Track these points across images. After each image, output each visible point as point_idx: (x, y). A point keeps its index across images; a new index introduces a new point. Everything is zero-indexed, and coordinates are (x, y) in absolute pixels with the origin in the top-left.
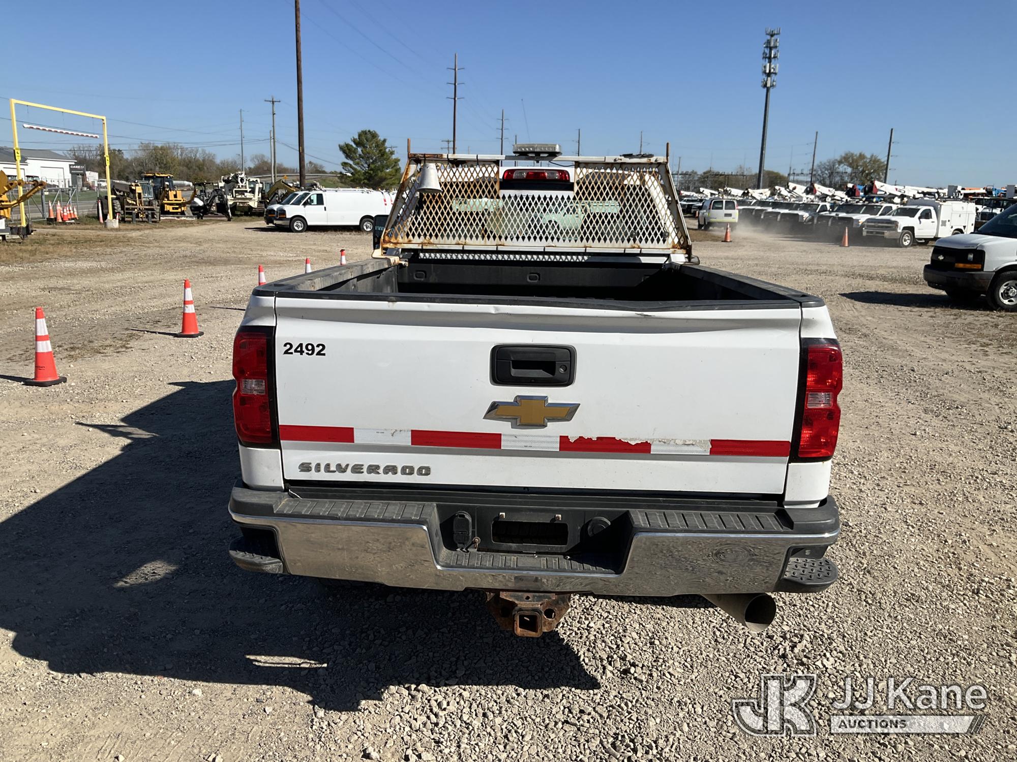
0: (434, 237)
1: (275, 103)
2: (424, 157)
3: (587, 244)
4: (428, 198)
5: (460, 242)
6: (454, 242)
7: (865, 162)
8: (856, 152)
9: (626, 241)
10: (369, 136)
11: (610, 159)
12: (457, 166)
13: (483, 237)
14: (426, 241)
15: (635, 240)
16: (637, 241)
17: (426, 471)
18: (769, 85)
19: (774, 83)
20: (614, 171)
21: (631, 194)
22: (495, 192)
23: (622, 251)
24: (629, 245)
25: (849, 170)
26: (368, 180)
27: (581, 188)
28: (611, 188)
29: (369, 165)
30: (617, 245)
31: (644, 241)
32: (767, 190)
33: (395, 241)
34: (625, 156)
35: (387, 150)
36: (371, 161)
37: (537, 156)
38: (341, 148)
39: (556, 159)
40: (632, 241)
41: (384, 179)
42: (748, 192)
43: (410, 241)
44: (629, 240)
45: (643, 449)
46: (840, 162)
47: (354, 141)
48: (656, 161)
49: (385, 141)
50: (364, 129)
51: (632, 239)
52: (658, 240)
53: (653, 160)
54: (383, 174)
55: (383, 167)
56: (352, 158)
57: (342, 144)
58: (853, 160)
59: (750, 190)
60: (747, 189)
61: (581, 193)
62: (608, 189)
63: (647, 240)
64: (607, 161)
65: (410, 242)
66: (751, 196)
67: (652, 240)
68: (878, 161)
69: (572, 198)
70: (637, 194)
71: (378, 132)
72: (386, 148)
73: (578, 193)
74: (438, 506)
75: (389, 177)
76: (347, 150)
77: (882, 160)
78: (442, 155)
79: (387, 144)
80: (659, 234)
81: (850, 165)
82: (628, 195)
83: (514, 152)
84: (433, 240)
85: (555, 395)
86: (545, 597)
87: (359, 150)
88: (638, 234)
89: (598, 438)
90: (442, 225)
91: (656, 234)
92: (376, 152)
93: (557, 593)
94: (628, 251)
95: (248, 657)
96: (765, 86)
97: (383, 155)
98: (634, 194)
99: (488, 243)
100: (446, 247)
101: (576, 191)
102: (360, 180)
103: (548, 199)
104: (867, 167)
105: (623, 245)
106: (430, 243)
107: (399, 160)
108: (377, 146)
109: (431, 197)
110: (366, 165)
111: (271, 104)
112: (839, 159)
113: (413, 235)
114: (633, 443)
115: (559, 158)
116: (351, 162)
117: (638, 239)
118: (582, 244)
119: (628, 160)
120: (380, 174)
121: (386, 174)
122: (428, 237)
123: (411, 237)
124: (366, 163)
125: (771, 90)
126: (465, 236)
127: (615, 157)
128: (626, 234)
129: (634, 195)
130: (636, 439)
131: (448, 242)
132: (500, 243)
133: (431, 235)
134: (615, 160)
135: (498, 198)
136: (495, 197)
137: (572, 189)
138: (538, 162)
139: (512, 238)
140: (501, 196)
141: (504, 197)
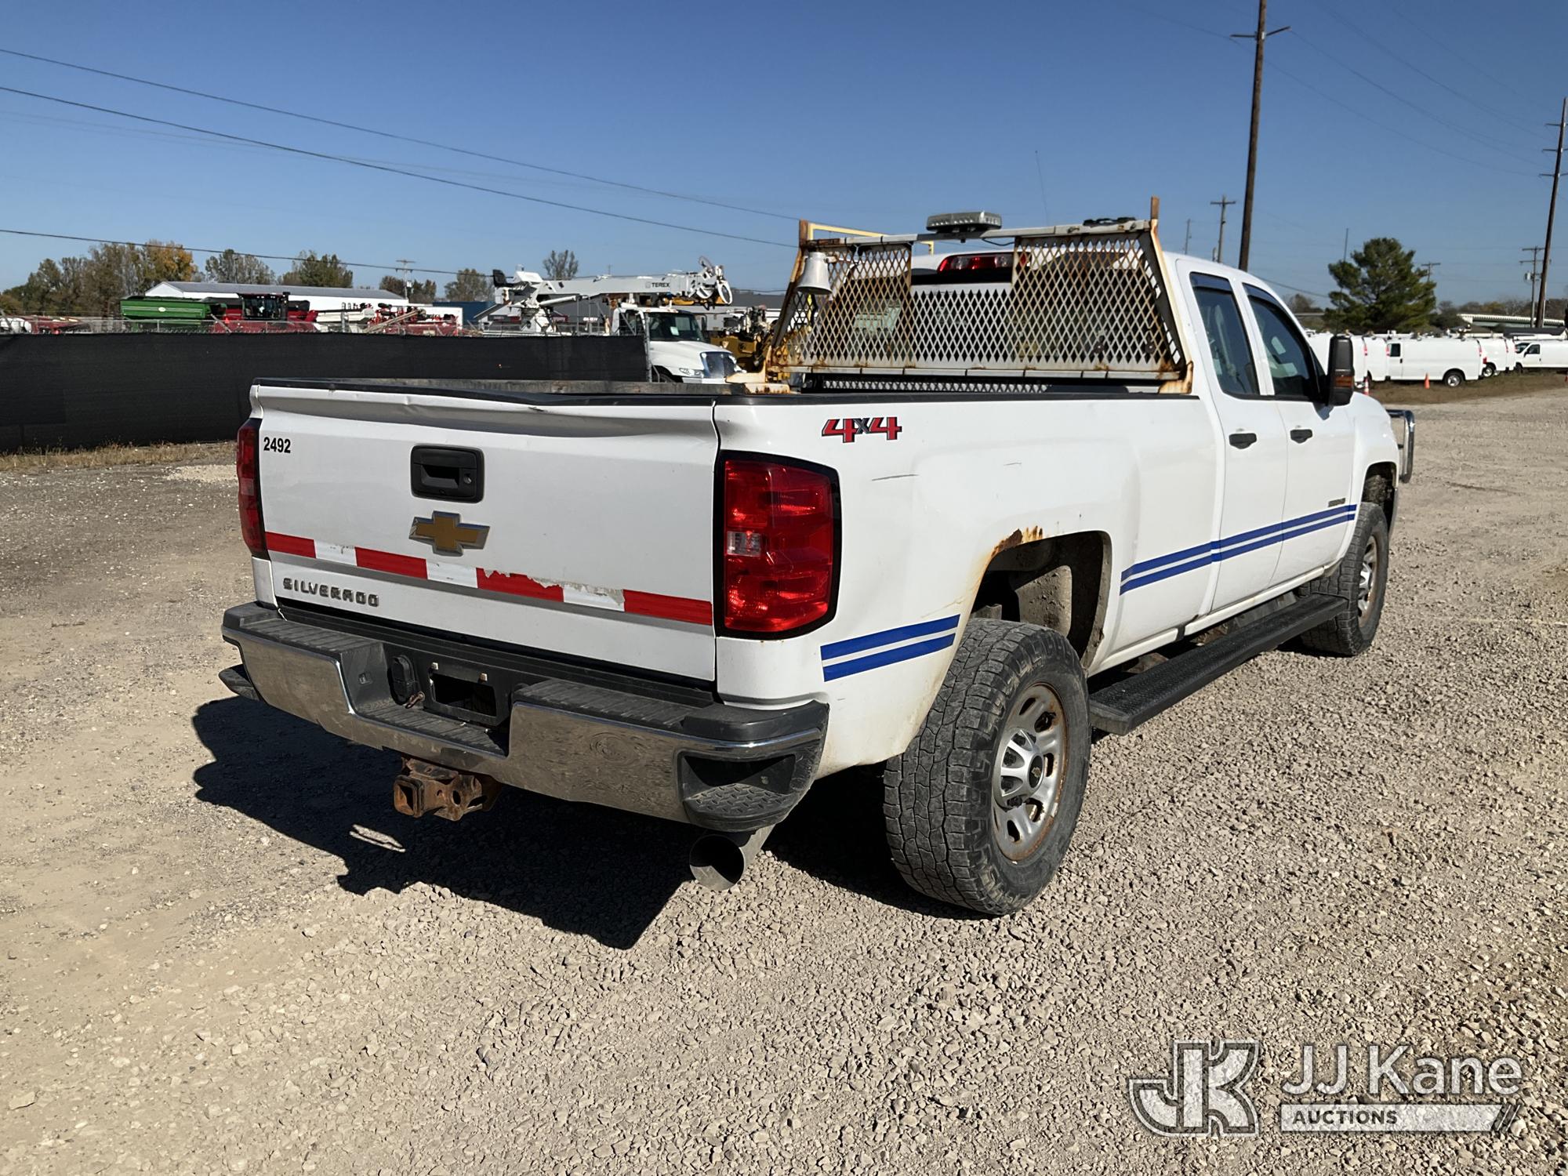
0: (828, 357)
1: (1227, 206)
3: (1031, 365)
6: (853, 363)
9: (1087, 359)
10: (1383, 248)
11: (1062, 230)
13: (889, 356)
14: (819, 363)
15: (1101, 357)
16: (1105, 359)
17: (374, 600)
20: (1072, 249)
21: (1097, 284)
22: (906, 289)
23: (1077, 375)
24: (1091, 366)
26: (1375, 319)
27: (1022, 277)
28: (1066, 276)
29: (1378, 296)
30: (1073, 365)
31: (1115, 359)
33: (784, 363)
34: (1088, 223)
35: (1413, 270)
36: (1383, 288)
37: (962, 230)
38: (1333, 270)
40: (1096, 359)
41: (1404, 317)
43: (801, 362)
44: (1092, 358)
45: (551, 596)
47: (1356, 257)
48: (1132, 228)
49: (1411, 254)
50: (1374, 237)
51: (1096, 355)
52: (1138, 357)
53: (1127, 226)
54: (1402, 309)
55: (1402, 297)
56: (1348, 286)
57: (1335, 262)
61: (1022, 285)
62: (1061, 277)
63: (1119, 357)
64: (1058, 233)
65: (800, 364)
67: (1129, 357)
69: (1008, 293)
70: (1106, 284)
71: (1401, 241)
72: (1411, 266)
73: (1017, 286)
74: (384, 645)
75: (1413, 313)
76: (1341, 272)
79: (1414, 260)
80: (1139, 347)
82: (1092, 285)
83: (929, 228)
84: (828, 361)
85: (468, 513)
86: (441, 772)
87: (1364, 272)
88: (1106, 347)
89: (512, 575)
90: (839, 339)
91: (1134, 347)
92: (1393, 273)
93: (461, 772)
94: (1087, 375)
97: (1404, 278)
98: (1101, 283)
99: (895, 364)
100: (840, 371)
101: (1014, 282)
102: (1359, 320)
103: (975, 297)
105: (1082, 366)
106: (823, 365)
107: (1434, 285)
108: (1396, 263)
110: (1373, 296)
111: (1219, 208)
113: (804, 355)
114: (545, 585)
115: (990, 233)
116: (1346, 291)
117: (1105, 355)
118: (1022, 366)
119: (1089, 229)
120: (1395, 309)
121: (1407, 308)
122: (822, 356)
124: (1373, 292)
126: (867, 355)
127: (1068, 226)
128: (1088, 347)
129: (1101, 285)
130: (548, 581)
131: (846, 363)
132: (910, 364)
133: (825, 355)
134: (1069, 231)
135: (909, 297)
136: (905, 297)
137: (1009, 279)
138: (963, 241)
139: (925, 356)
140: (912, 295)
141: (916, 296)
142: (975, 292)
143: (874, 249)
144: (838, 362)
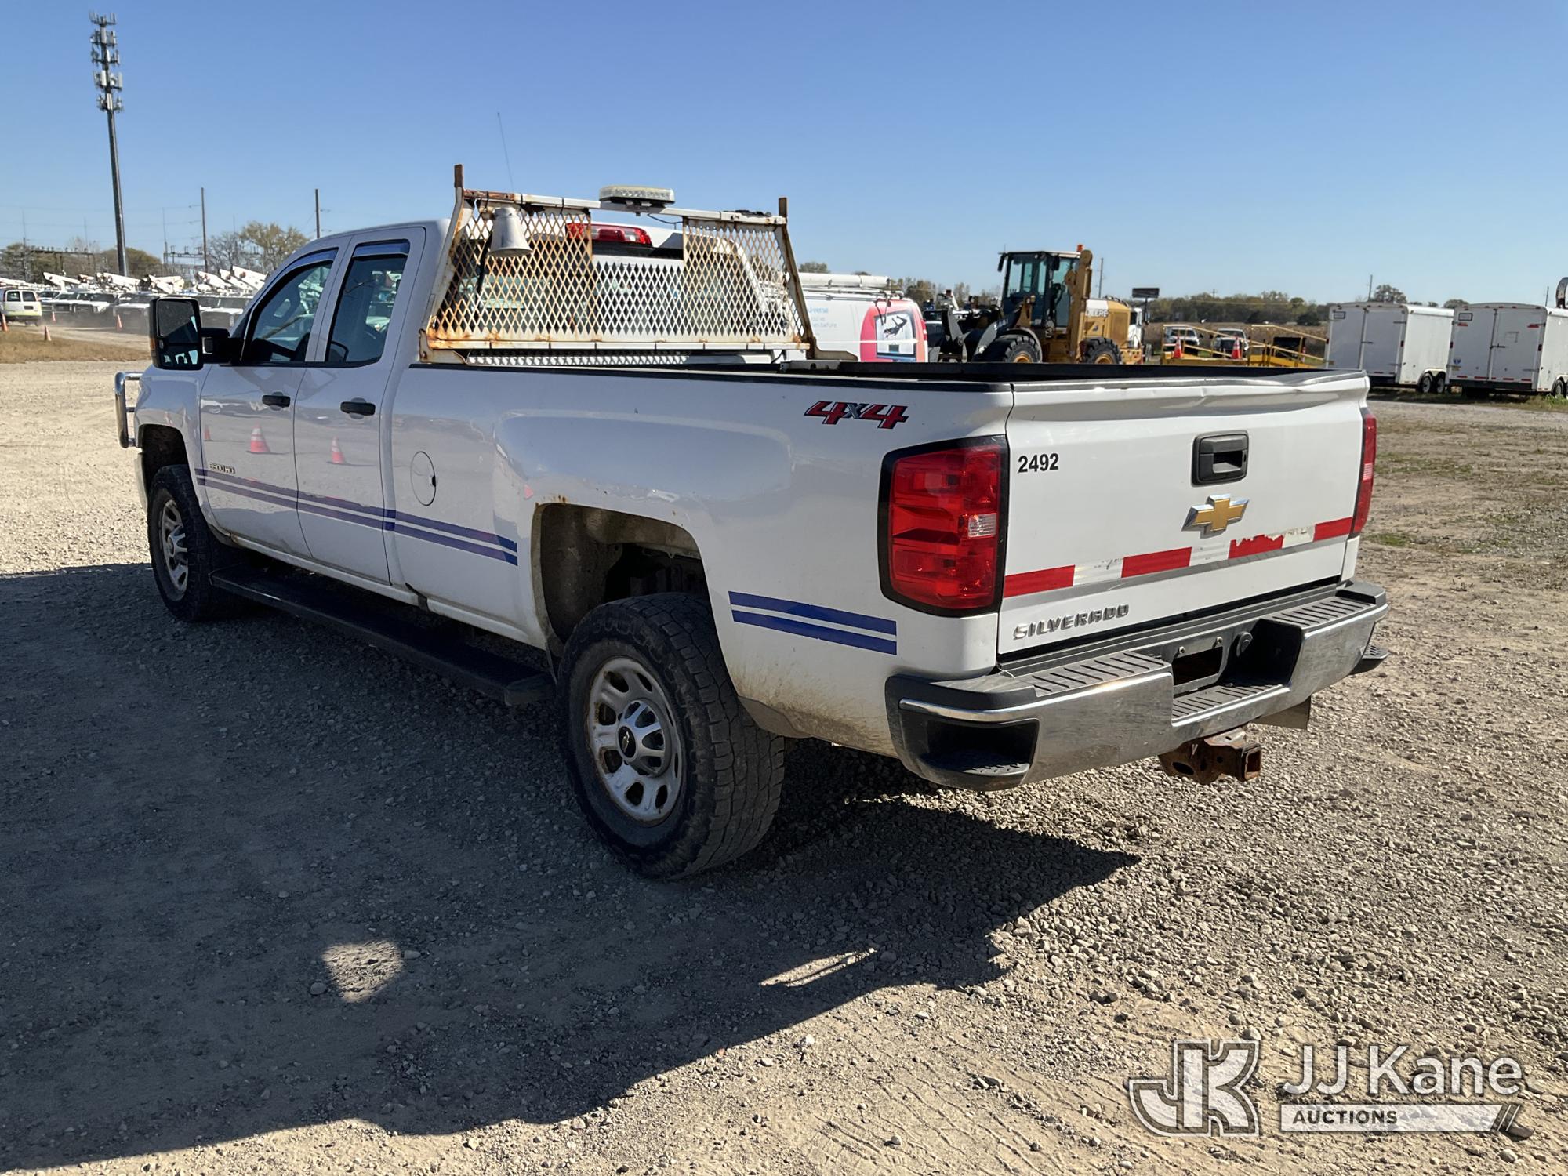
0: (503, 330)
2: (488, 197)
3: (703, 338)
4: (491, 265)
5: (542, 337)
6: (533, 337)
7: (281, 239)
8: (266, 223)
9: (745, 333)
11: (726, 217)
12: (531, 215)
13: (572, 329)
14: (492, 337)
15: (754, 331)
16: (757, 333)
17: (1123, 611)
18: (110, 106)
19: (120, 104)
22: (587, 258)
24: (748, 339)
25: (260, 250)
27: (692, 256)
30: (735, 338)
32: (178, 278)
33: (445, 337)
34: (741, 212)
37: (636, 204)
39: (663, 211)
40: (751, 333)
42: (150, 282)
43: (467, 336)
44: (748, 332)
46: (243, 238)
51: (751, 329)
52: (779, 331)
58: (262, 234)
59: (152, 278)
60: (147, 276)
61: (692, 264)
63: (767, 331)
64: (723, 218)
65: (467, 338)
66: (156, 287)
68: (301, 237)
73: (688, 263)
77: (307, 237)
78: (513, 196)
81: (260, 243)
84: (502, 334)
88: (758, 323)
95: (764, 984)
96: (104, 107)
99: (583, 338)
100: (525, 346)
101: (686, 260)
103: (654, 272)
104: (285, 246)
106: (497, 340)
109: (495, 263)
112: (240, 232)
113: (472, 327)
115: (668, 209)
117: (757, 329)
118: (697, 338)
119: (743, 218)
122: (494, 329)
123: (468, 329)
125: (116, 114)
126: (548, 328)
127: (729, 213)
131: (526, 337)
132: (599, 338)
133: (499, 327)
134: (729, 217)
135: (591, 267)
136: (587, 266)
137: (681, 257)
138: (638, 214)
139: (611, 329)
140: (595, 265)
141: (599, 267)
142: (610, 264)
143: (547, 210)
144: (515, 336)
